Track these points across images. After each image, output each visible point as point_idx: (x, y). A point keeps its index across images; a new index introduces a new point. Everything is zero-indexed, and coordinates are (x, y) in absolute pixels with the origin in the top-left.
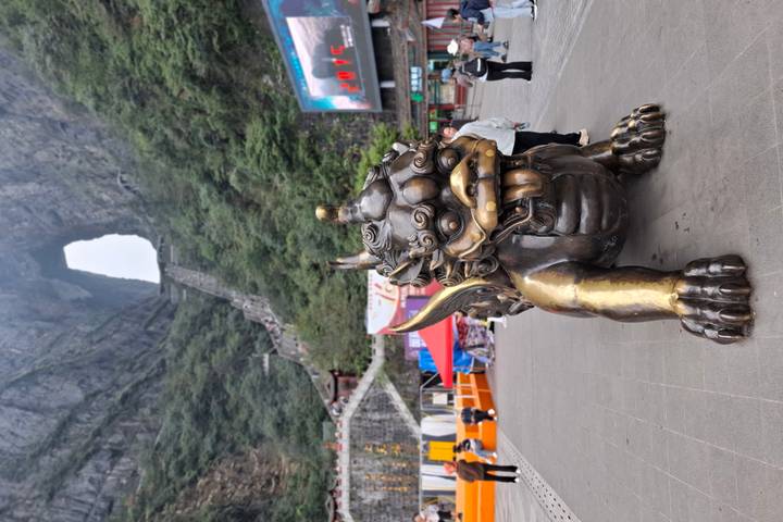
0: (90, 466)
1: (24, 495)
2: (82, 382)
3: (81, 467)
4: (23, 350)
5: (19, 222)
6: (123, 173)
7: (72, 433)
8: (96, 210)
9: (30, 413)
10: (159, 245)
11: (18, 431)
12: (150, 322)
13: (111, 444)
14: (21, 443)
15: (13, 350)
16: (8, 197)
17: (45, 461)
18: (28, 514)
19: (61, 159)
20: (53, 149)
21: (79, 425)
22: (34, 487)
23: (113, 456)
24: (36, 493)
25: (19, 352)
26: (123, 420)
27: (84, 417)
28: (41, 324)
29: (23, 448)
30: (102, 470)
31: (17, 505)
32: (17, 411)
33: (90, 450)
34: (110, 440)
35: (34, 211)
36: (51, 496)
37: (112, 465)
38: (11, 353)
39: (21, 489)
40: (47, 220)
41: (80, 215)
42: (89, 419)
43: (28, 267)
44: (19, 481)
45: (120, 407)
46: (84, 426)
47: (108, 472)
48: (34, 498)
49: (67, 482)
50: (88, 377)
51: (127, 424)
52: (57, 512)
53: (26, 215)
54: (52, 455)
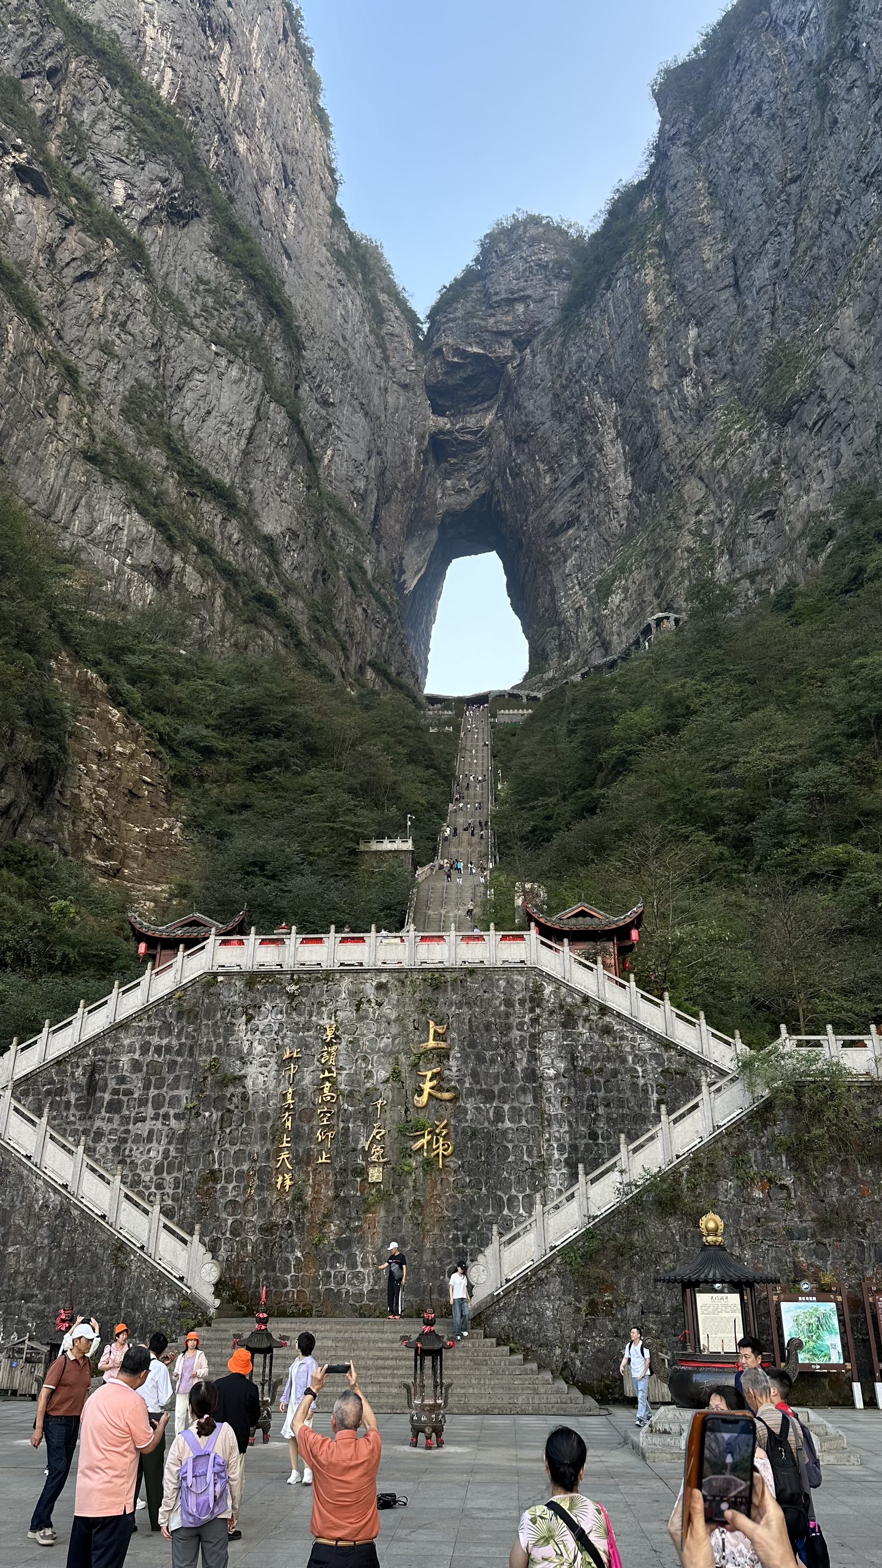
0: (143, 527)
1: (97, 417)
2: (295, 535)
3: (143, 513)
4: (329, 466)
5: (551, 470)
6: (677, 621)
7: (206, 507)
8: (583, 586)
9: (243, 442)
10: (523, 693)
11: (211, 421)
12: (381, 672)
13: (184, 569)
14: (189, 425)
15: (329, 452)
16: (600, 450)
17: (157, 457)
18: (62, 418)
19: (693, 519)
20: (712, 506)
21: (218, 520)
22: (111, 433)
23: (158, 571)
24: (100, 435)
25: (326, 461)
26: (226, 596)
27: (234, 529)
28: (373, 499)
29: (181, 427)
30: (135, 550)
31: (80, 401)
32: (249, 424)
33: (174, 531)
34: (189, 569)
35: (575, 491)
36: (90, 458)
37: (141, 569)
38: (324, 448)
39: (109, 412)
40: (559, 512)
41: (571, 562)
42: (230, 538)
43: (460, 491)
44: (122, 411)
45: (248, 592)
46: (217, 530)
47: (129, 561)
48: (91, 430)
49: (116, 486)
50: (303, 547)
51: (219, 601)
52: (60, 465)
53: (565, 480)
54: (167, 468)
